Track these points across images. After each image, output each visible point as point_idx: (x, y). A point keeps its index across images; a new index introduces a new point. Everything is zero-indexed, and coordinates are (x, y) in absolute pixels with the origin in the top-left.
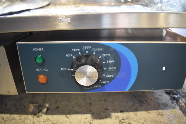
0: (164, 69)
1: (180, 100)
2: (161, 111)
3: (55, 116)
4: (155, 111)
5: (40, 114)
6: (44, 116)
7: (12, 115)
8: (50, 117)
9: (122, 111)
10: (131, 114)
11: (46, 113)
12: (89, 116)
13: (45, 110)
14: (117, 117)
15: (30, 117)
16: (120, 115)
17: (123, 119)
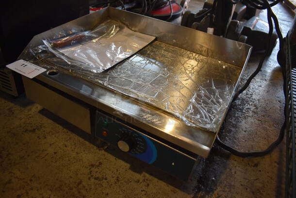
0: (173, 164)
1: (201, 192)
2: (177, 190)
3: (109, 155)
4: (172, 187)
5: (102, 149)
6: (103, 152)
7: (85, 141)
8: (106, 153)
9: (151, 174)
10: (156, 179)
11: (105, 150)
12: (128, 166)
13: (106, 147)
14: (144, 176)
15: (95, 147)
16: (147, 176)
17: (147, 180)
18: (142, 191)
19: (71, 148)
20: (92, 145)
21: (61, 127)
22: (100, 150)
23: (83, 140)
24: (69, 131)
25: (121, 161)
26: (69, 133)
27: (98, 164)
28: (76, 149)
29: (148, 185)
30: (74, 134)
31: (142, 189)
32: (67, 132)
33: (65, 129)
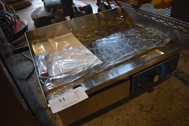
2: (168, 80)
3: (135, 99)
5: (128, 101)
7: (118, 108)
8: (133, 100)
12: (147, 93)
13: (128, 99)
14: (156, 88)
15: (126, 104)
17: (159, 88)
18: (166, 92)
19: (121, 117)
20: (124, 105)
21: (97, 119)
22: (130, 102)
23: (116, 109)
24: (104, 115)
25: (142, 95)
26: (106, 115)
27: (140, 107)
28: (124, 115)
29: (162, 89)
30: (108, 112)
31: (165, 92)
32: (104, 116)
33: (101, 117)
